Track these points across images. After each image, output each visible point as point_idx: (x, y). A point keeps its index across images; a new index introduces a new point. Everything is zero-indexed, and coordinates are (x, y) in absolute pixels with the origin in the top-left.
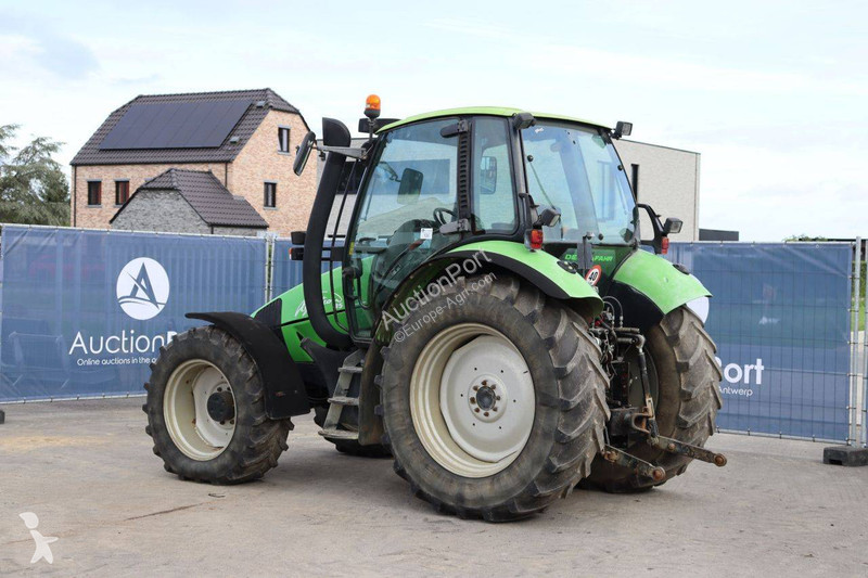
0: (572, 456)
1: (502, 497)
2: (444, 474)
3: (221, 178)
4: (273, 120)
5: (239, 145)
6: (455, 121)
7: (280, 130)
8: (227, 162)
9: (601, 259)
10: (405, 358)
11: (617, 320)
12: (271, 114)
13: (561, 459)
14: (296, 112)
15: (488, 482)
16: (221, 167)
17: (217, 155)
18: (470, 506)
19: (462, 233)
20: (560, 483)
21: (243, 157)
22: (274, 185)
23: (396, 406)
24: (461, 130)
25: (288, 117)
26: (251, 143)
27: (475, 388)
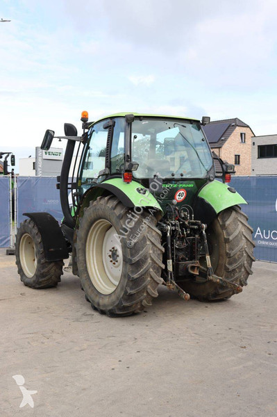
0: (137, 287)
1: (111, 305)
2: (95, 292)
3: (218, 154)
4: (238, 130)
5: (225, 140)
6: (109, 120)
7: (241, 134)
8: (220, 148)
9: (184, 186)
10: (83, 235)
11: (191, 216)
12: (237, 128)
13: (131, 289)
14: (248, 127)
15: (108, 297)
16: (217, 150)
17: (216, 145)
18: (102, 308)
19: (107, 175)
20: (134, 300)
21: (226, 145)
22: (239, 156)
23: (80, 258)
24: (110, 124)
25: (245, 128)
26: (229, 140)
27: (110, 251)
